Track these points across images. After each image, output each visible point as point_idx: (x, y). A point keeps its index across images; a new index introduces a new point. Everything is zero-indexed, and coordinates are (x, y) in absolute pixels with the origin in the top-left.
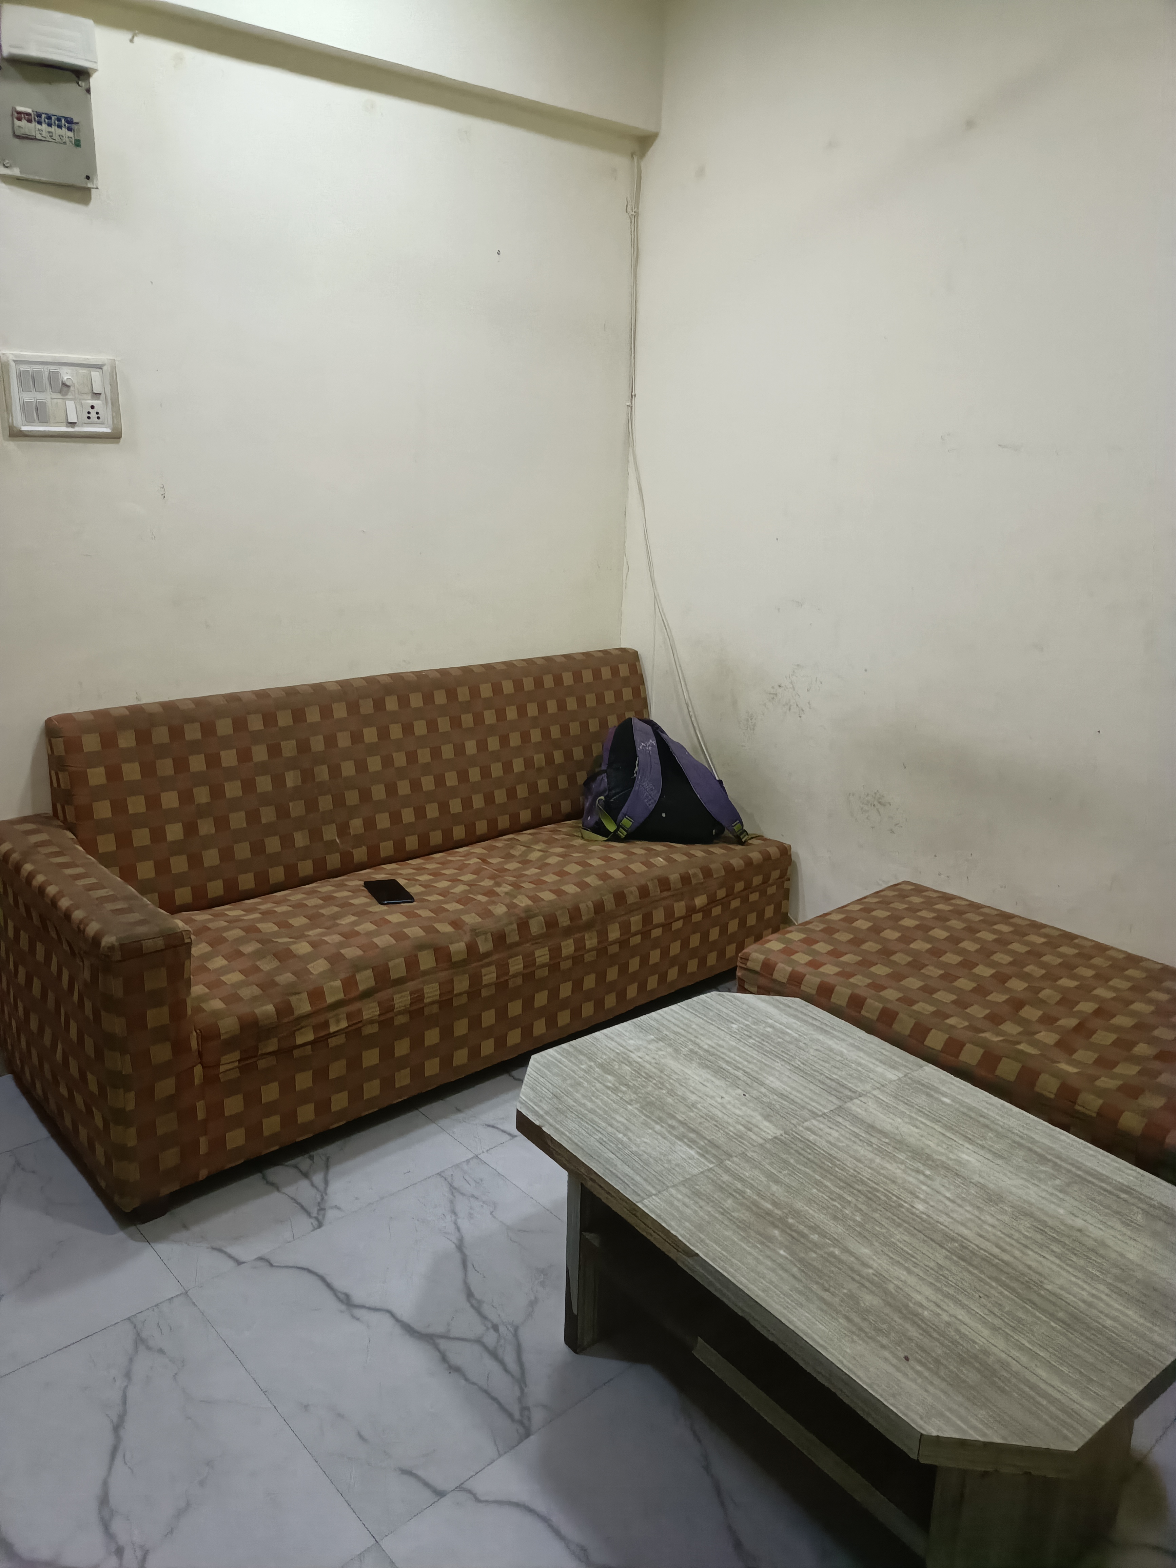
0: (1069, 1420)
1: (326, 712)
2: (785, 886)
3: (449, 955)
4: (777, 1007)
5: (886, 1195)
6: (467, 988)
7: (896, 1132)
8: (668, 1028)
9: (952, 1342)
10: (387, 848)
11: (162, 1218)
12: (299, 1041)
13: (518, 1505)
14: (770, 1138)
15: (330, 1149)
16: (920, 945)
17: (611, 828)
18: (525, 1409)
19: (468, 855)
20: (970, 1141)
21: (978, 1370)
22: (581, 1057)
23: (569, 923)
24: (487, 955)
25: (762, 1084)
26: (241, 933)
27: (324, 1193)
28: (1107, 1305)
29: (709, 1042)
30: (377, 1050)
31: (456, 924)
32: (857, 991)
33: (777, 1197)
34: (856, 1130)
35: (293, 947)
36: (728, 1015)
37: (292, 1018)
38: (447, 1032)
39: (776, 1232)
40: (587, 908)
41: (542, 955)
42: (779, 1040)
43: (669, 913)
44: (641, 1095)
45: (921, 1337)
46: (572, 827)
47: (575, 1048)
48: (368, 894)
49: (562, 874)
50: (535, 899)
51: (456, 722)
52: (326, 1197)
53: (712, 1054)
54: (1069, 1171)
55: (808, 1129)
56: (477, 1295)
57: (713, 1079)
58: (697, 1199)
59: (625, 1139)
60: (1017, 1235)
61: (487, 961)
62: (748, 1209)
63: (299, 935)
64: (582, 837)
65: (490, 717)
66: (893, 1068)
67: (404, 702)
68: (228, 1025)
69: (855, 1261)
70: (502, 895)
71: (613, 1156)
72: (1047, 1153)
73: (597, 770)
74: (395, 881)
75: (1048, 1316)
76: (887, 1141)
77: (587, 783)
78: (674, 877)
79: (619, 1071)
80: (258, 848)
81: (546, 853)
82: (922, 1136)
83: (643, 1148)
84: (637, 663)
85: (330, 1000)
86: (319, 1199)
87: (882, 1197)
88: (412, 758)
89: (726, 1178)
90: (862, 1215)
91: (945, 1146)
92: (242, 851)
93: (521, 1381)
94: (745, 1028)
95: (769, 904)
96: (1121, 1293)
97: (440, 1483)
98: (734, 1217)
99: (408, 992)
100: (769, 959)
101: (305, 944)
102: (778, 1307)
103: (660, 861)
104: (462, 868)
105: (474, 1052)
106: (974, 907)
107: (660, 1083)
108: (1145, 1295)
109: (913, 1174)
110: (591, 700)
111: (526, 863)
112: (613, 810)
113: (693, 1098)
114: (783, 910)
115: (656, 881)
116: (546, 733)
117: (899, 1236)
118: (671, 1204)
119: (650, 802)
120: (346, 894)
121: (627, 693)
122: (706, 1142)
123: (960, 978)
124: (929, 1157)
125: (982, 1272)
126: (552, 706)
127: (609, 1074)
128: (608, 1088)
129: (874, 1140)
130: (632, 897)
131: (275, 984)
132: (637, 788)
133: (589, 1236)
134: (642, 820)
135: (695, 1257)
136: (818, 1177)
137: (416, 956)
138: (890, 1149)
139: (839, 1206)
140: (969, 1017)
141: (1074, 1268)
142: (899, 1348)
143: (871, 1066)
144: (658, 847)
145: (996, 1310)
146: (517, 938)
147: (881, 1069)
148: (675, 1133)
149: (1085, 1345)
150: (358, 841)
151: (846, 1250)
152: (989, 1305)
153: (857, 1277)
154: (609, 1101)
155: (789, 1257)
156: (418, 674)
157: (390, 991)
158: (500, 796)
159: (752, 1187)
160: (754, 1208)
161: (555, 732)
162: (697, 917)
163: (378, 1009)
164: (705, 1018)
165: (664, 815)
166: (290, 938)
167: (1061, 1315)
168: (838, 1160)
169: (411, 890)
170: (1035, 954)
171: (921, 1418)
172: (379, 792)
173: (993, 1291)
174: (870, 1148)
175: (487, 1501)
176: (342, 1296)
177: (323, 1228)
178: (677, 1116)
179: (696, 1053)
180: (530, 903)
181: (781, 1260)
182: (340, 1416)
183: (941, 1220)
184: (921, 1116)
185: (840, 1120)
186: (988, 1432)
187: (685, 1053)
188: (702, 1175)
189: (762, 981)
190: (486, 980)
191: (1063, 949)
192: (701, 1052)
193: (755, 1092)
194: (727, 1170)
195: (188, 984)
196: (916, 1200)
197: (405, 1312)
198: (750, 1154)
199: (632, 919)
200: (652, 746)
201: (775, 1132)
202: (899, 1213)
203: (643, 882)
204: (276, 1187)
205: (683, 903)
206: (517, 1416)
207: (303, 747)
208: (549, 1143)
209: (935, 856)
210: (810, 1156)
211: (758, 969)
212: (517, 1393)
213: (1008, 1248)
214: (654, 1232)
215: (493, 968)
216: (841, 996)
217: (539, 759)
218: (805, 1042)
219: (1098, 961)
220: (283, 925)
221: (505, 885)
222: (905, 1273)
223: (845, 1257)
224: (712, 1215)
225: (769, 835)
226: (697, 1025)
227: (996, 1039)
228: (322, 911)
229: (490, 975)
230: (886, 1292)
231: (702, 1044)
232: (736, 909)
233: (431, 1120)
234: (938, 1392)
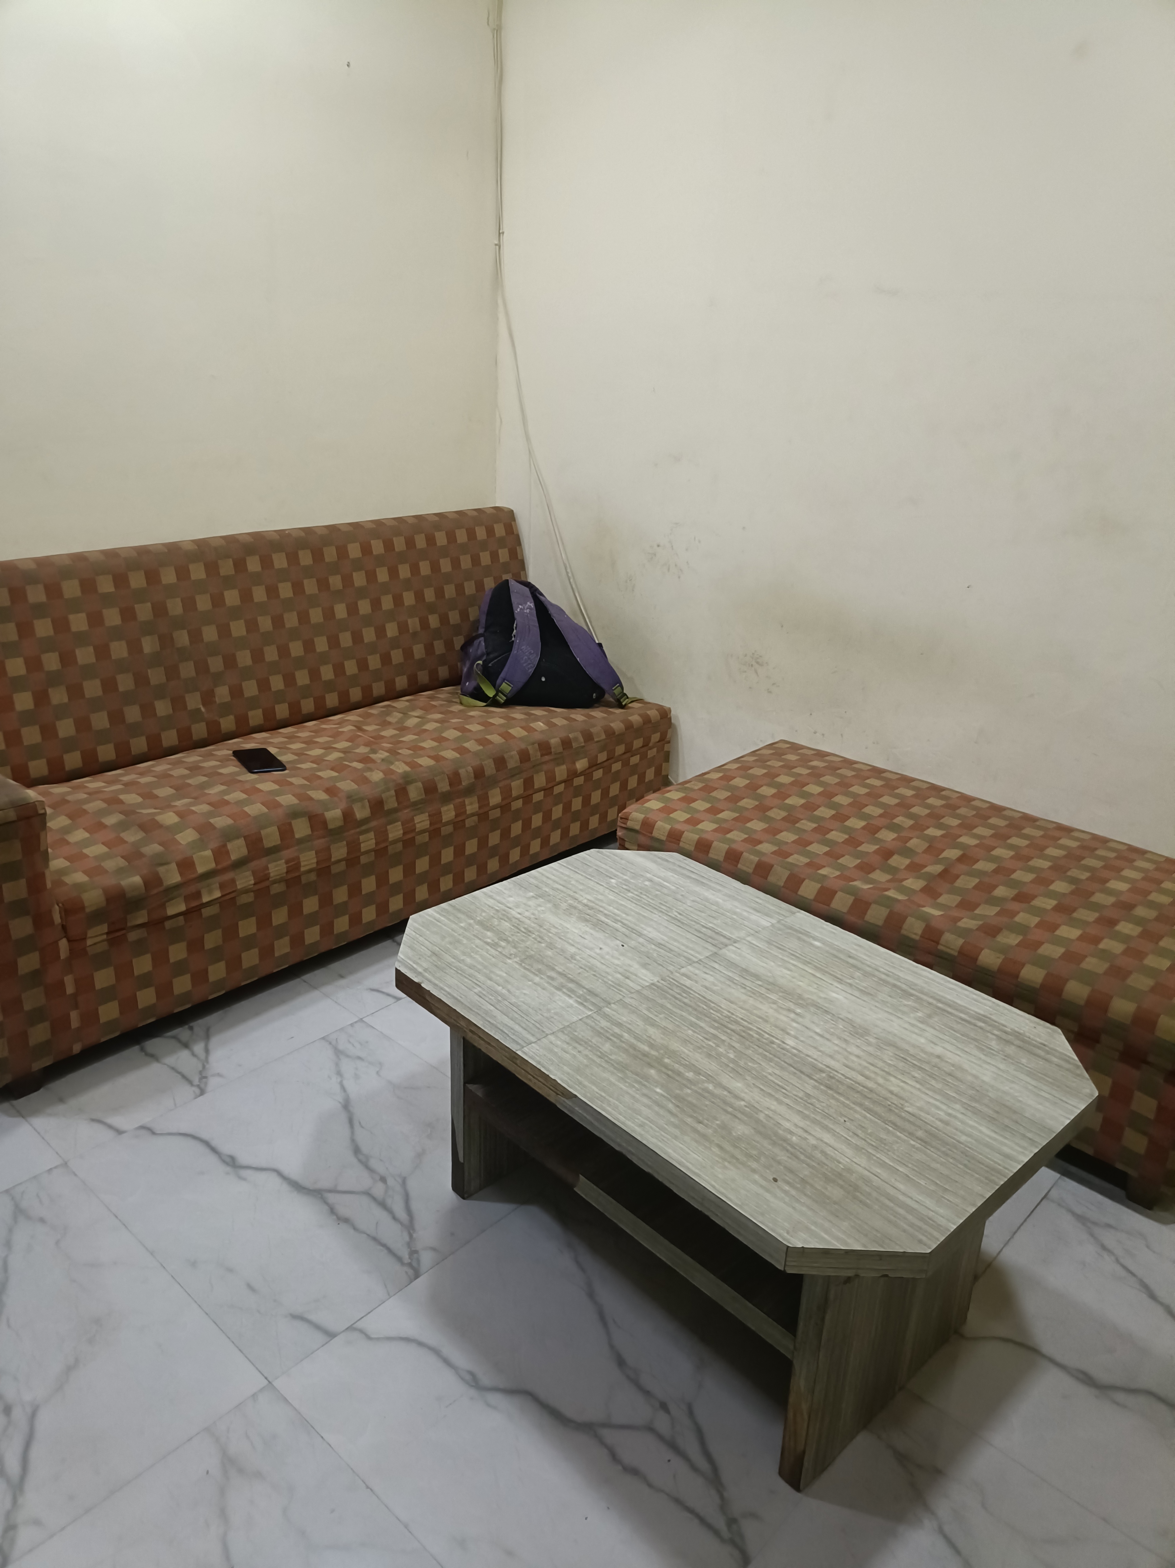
0: (925, 1227)
1: (182, 573)
2: (666, 749)
3: (325, 823)
4: (655, 862)
5: (758, 1033)
6: (346, 855)
7: (770, 974)
8: (547, 885)
9: (819, 1164)
10: (256, 717)
11: (35, 1093)
12: (171, 911)
13: (407, 1340)
14: (648, 984)
15: (211, 1019)
16: (794, 801)
17: (490, 692)
18: (413, 1253)
19: (341, 723)
20: (840, 981)
21: (842, 1187)
22: (460, 915)
23: (448, 788)
24: (365, 821)
25: (640, 935)
26: (104, 805)
27: (205, 1063)
28: (963, 1122)
29: (589, 897)
30: (254, 919)
31: (331, 791)
32: (734, 846)
33: (653, 1039)
34: (730, 974)
35: (159, 818)
36: (607, 870)
37: (161, 889)
38: (326, 900)
39: (652, 1072)
40: (466, 775)
41: (422, 821)
42: (658, 893)
43: (551, 777)
44: (520, 949)
45: (790, 1160)
46: (449, 693)
47: (453, 907)
48: (238, 763)
49: (440, 740)
50: (413, 765)
51: (323, 584)
52: (207, 1066)
53: (591, 908)
54: (930, 1004)
55: (684, 975)
56: (365, 1149)
57: (592, 931)
58: (576, 1045)
59: (504, 991)
60: (880, 1064)
61: (363, 828)
62: (626, 1051)
63: (166, 805)
64: (461, 703)
65: (359, 579)
66: (767, 915)
67: (266, 562)
68: (93, 898)
69: (728, 1094)
70: (379, 761)
71: (492, 1008)
72: (911, 988)
73: (474, 634)
74: (265, 750)
75: (907, 1135)
76: (760, 983)
77: (464, 648)
78: (554, 741)
79: (498, 928)
80: (117, 717)
81: (423, 719)
82: (794, 978)
83: (522, 999)
84: (513, 523)
85: (201, 869)
86: (200, 1068)
87: (755, 1035)
88: (278, 622)
89: (604, 1023)
90: (735, 1052)
91: (815, 986)
92: (100, 721)
93: (410, 1227)
94: (623, 882)
95: (650, 767)
96: (976, 1112)
97: (332, 1325)
98: (611, 1060)
99: (283, 861)
100: (648, 818)
101: (171, 814)
102: (654, 1140)
103: (540, 725)
104: (336, 735)
105: (356, 919)
106: (849, 763)
107: (540, 937)
108: (997, 1112)
109: (785, 1013)
110: (466, 562)
111: (403, 729)
112: (491, 675)
113: (572, 950)
114: (664, 773)
115: (536, 746)
116: (419, 596)
117: (769, 1069)
118: (551, 1051)
119: (529, 666)
120: (214, 763)
121: (504, 555)
122: (585, 990)
123: (832, 830)
124: (800, 997)
125: (848, 1099)
126: (425, 568)
127: (488, 930)
128: (488, 944)
129: (748, 983)
130: (513, 762)
131: (141, 855)
132: (516, 652)
133: (471, 1087)
134: (520, 685)
135: (574, 1099)
136: (694, 1020)
137: (290, 824)
138: (763, 991)
139: (714, 1045)
140: (842, 867)
141: (934, 1091)
142: (768, 1171)
143: (745, 914)
144: (538, 712)
145: (859, 1132)
146: (396, 805)
147: (755, 917)
148: (555, 983)
149: (942, 1159)
150: (225, 709)
151: (720, 1085)
152: (853, 1127)
153: (730, 1110)
154: (488, 955)
155: (666, 1095)
156: (280, 532)
157: (264, 860)
158: (374, 662)
159: (629, 1031)
160: (631, 1050)
161: (429, 595)
162: (579, 781)
163: (252, 878)
164: (584, 874)
165: (543, 679)
166: (155, 809)
167: (920, 1133)
168: (713, 1003)
169: (282, 758)
170: (904, 805)
171: (788, 1233)
172: (244, 658)
173: (857, 1116)
174: (743, 991)
175: (378, 1339)
176: (228, 1160)
177: (205, 1095)
178: (556, 968)
179: (575, 908)
180: (407, 769)
181: (657, 1097)
182: (230, 1270)
183: (810, 1053)
184: (792, 959)
185: (716, 966)
186: (849, 1241)
187: (564, 908)
188: (581, 1022)
189: (642, 839)
190: (364, 847)
191: (931, 801)
192: (580, 907)
193: (633, 942)
194: (606, 1017)
195: (46, 857)
196: (787, 1036)
197: (293, 1170)
198: (628, 1000)
199: (513, 784)
200: (530, 608)
201: (652, 978)
202: (770, 1049)
203: (523, 746)
204: (154, 1057)
205: (564, 767)
206: (406, 1259)
207: (160, 610)
208: (428, 998)
209: (811, 714)
210: (686, 1001)
211: (637, 827)
212: (407, 1238)
213: (873, 1075)
214: (534, 1077)
215: (371, 835)
216: (719, 850)
217: (414, 623)
218: (683, 894)
219: (962, 811)
220: (148, 795)
221: (381, 751)
222: (775, 1103)
223: (718, 1091)
224: (590, 1059)
225: (648, 699)
226: (577, 881)
227: (867, 887)
228: (189, 781)
229: (368, 842)
230: (758, 1121)
231: (581, 899)
232: (618, 772)
233: (315, 987)
234: (804, 1209)
